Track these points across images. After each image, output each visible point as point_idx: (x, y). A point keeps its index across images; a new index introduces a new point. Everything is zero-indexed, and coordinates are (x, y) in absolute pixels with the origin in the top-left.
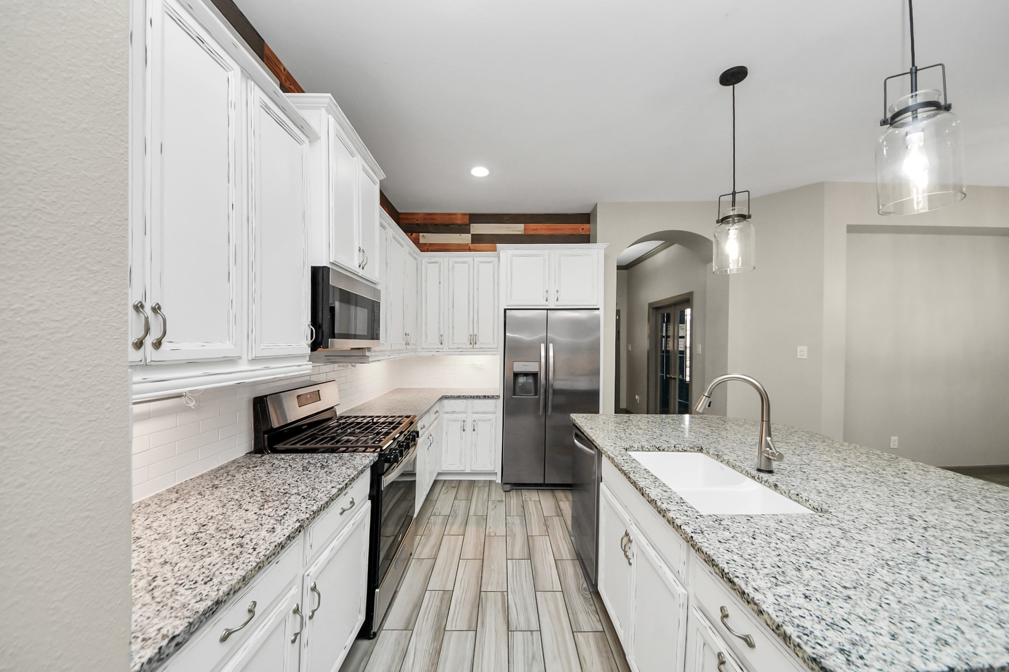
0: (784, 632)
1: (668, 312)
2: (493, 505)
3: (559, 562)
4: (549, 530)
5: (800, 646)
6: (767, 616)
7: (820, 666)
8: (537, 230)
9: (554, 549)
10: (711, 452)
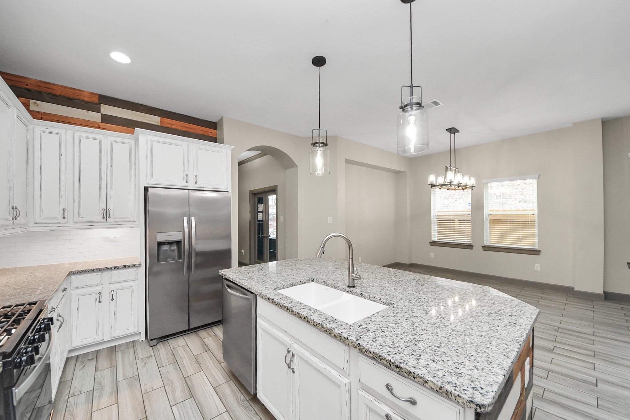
0: (446, 390)
1: (262, 196)
2: (142, 362)
3: (217, 388)
4: (202, 366)
5: (460, 396)
6: (432, 383)
7: (476, 404)
8: (173, 124)
9: (210, 379)
10: (320, 281)
